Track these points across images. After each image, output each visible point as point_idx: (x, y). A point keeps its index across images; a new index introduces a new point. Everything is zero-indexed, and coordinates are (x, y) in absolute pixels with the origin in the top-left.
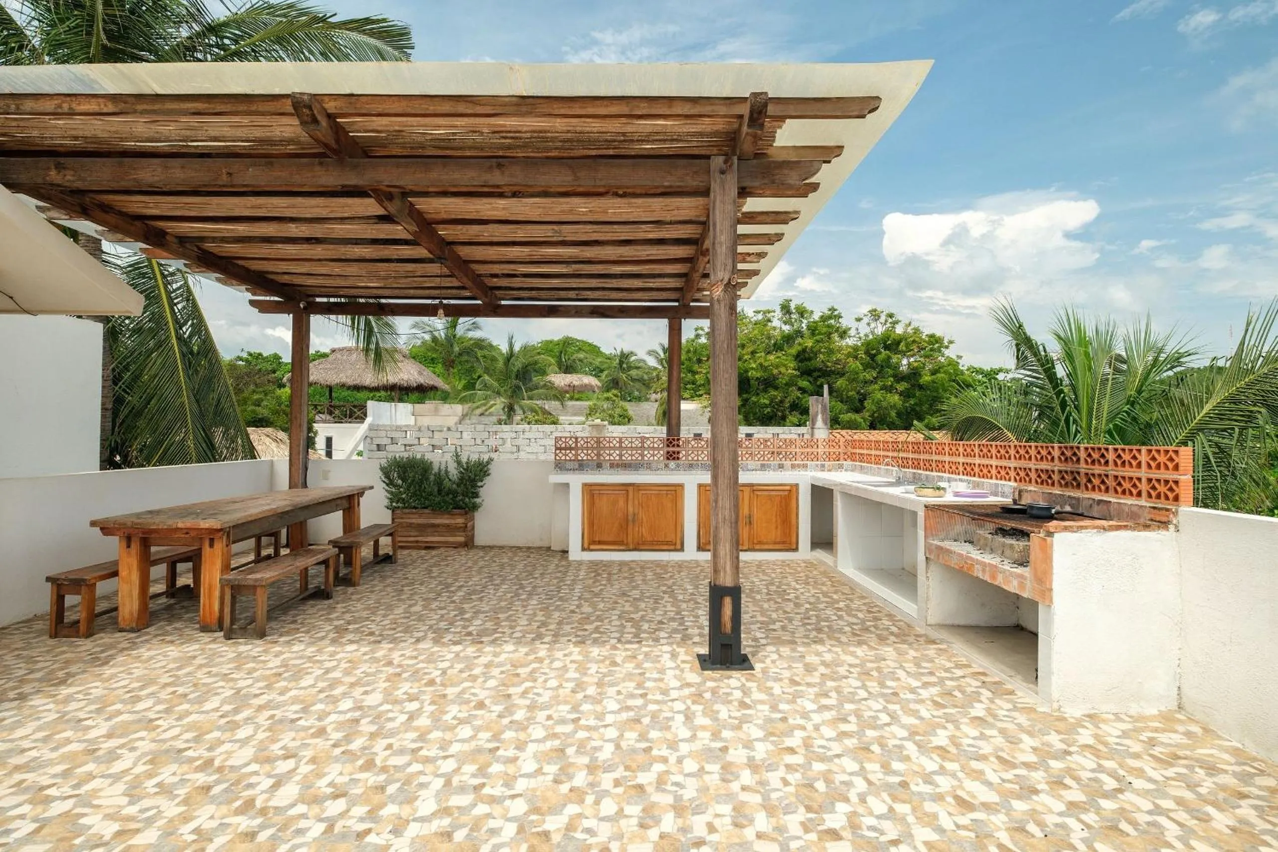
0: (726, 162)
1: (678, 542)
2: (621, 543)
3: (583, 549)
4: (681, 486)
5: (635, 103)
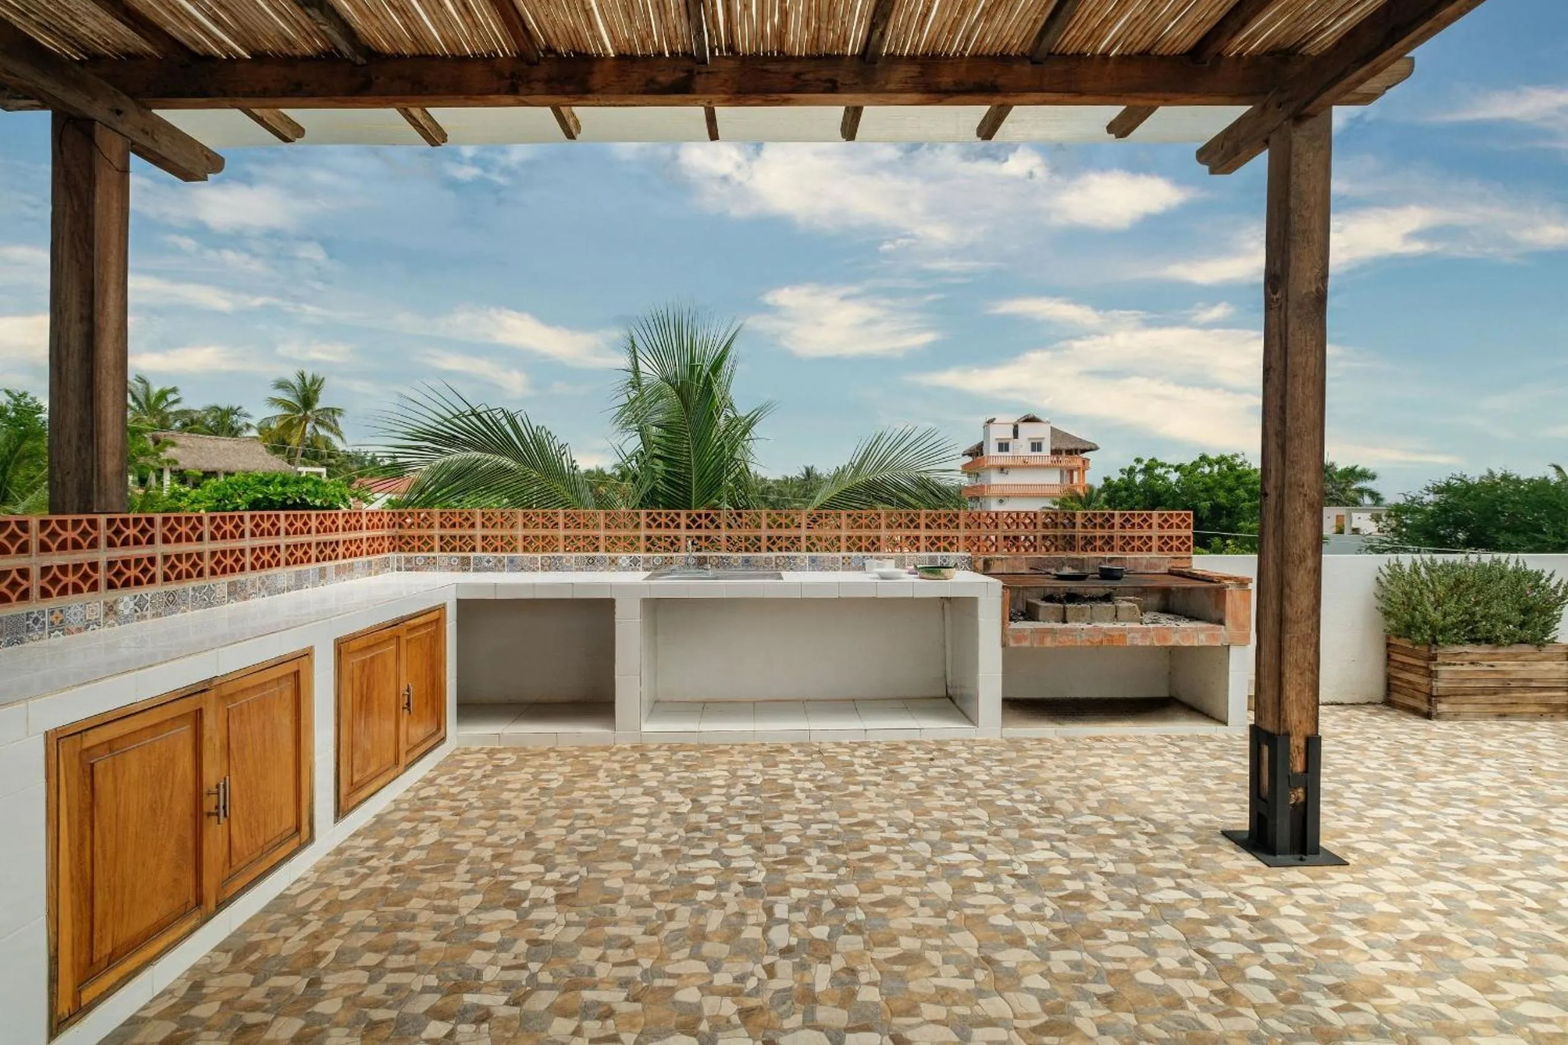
1: (304, 820)
2: (181, 912)
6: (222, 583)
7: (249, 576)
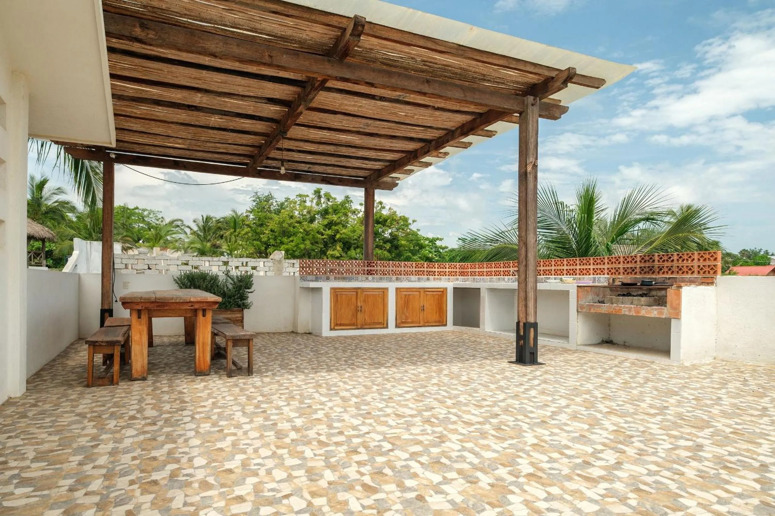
0: (534, 100)
1: (385, 323)
2: (353, 325)
3: (331, 329)
4: (387, 289)
5: (511, 61)
6: (394, 278)
7: (403, 276)
